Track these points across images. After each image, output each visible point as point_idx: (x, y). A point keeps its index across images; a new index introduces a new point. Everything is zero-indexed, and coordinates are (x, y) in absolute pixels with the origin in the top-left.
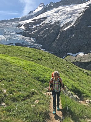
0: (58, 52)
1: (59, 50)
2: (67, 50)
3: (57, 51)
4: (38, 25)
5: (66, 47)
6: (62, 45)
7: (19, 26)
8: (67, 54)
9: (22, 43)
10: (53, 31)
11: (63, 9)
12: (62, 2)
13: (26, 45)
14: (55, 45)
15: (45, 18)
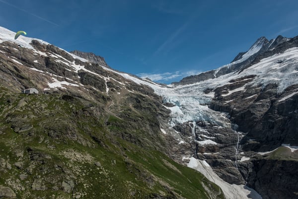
0: (264, 139)
1: (268, 137)
2: (282, 139)
3: (263, 138)
4: (237, 90)
5: (280, 131)
6: (273, 128)
7: (207, 91)
8: (281, 145)
9: (206, 120)
10: (261, 102)
11: (293, 55)
12: (293, 42)
13: (211, 124)
14: (259, 127)
15: (253, 76)
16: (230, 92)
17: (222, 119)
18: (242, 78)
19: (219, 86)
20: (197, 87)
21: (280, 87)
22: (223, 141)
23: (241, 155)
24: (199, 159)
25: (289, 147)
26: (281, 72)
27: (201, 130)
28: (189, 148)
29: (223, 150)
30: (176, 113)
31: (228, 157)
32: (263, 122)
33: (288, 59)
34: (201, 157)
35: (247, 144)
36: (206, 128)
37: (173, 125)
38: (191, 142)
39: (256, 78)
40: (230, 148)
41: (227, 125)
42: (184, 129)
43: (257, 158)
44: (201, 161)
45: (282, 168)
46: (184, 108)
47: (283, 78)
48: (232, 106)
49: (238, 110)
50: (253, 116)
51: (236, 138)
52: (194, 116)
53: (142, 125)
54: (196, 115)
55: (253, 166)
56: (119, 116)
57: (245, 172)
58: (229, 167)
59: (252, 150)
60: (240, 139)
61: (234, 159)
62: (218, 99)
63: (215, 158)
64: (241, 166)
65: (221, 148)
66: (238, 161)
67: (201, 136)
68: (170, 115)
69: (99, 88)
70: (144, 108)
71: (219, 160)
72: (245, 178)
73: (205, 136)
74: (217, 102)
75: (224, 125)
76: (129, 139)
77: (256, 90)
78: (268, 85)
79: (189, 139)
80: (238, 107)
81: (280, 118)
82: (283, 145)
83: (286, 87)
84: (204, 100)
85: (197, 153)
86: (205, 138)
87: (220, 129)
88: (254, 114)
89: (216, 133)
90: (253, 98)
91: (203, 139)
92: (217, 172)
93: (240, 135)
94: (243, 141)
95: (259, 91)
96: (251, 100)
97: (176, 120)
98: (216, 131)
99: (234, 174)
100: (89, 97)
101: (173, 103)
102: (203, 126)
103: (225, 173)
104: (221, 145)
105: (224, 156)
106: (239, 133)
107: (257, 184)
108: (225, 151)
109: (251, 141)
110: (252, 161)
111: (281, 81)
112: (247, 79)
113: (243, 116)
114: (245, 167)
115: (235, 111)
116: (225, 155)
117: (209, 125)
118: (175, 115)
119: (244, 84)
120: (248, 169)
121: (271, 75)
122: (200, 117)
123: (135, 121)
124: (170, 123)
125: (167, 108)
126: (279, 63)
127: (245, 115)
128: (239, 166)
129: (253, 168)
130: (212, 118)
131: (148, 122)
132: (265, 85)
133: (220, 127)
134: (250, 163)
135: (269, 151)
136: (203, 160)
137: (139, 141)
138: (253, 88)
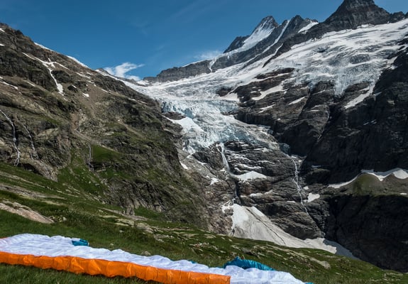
0: (334, 164)
1: (339, 161)
2: (360, 162)
3: (332, 163)
4: (272, 90)
5: (355, 152)
6: (345, 148)
7: (223, 91)
8: (360, 172)
9: (240, 140)
10: (317, 108)
11: (337, 42)
12: (331, 24)
13: (250, 145)
14: (325, 147)
15: (290, 70)
16: (264, 94)
17: (263, 136)
18: (275, 73)
19: (241, 85)
20: (204, 86)
21: (336, 86)
22: (275, 171)
23: (306, 191)
24: (245, 205)
25: (373, 174)
26: (330, 64)
27: (237, 156)
28: (227, 188)
29: (277, 186)
30: (192, 130)
31: (289, 197)
32: (330, 138)
33: (332, 47)
34: (247, 201)
35: (311, 173)
36: (244, 153)
37: (192, 151)
38: (227, 178)
39: (295, 73)
40: (287, 182)
41: (273, 145)
42: (213, 156)
43: (332, 194)
44: (248, 208)
45: (379, 207)
46: (202, 121)
47: (338, 74)
48: (275, 116)
49: (284, 121)
50: (312, 130)
51: (292, 166)
52: (220, 133)
53: (155, 159)
54: (223, 132)
55: (328, 206)
56: (108, 145)
57: (319, 218)
58: (297, 213)
59: (318, 183)
60: (298, 166)
61: (298, 200)
62: (248, 105)
63: (271, 201)
64: (312, 209)
65: (273, 183)
66: (305, 201)
67: (238, 167)
68: (182, 133)
69: (42, 83)
70: (147, 124)
71: (278, 203)
72: (320, 227)
73: (245, 166)
74: (248, 110)
75: (271, 146)
76: (147, 194)
77: (303, 91)
78: (319, 83)
79: (223, 173)
80: (284, 117)
81: (353, 133)
82: (363, 171)
83: (345, 87)
84: (227, 106)
85: (239, 195)
86: (246, 169)
87: (266, 153)
88: (313, 127)
89: (261, 159)
90: (302, 103)
91: (243, 171)
92: (278, 224)
93: (296, 161)
94: (304, 170)
95: (306, 92)
96: (299, 105)
97: (196, 143)
98: (261, 156)
99: (305, 223)
100: (32, 105)
101: (180, 112)
102: (238, 149)
103: (291, 223)
104: (273, 178)
105: (282, 197)
106: (293, 157)
107: (339, 233)
108: (281, 188)
109: (316, 169)
110: (325, 200)
111: (336, 78)
112: (282, 75)
113: (296, 130)
114: (318, 210)
115: (280, 123)
116: (283, 193)
117: (247, 148)
118: (192, 134)
119: (280, 82)
120: (322, 213)
121: (318, 69)
122: (230, 134)
123: (141, 152)
124: (187, 148)
125: (174, 121)
126: (320, 52)
127: (299, 130)
128: (310, 210)
129: (329, 210)
130: (250, 136)
131: (162, 152)
132: (314, 83)
133: (265, 150)
134: (324, 203)
135: (345, 181)
136: (251, 206)
137: (166, 194)
138: (297, 87)
